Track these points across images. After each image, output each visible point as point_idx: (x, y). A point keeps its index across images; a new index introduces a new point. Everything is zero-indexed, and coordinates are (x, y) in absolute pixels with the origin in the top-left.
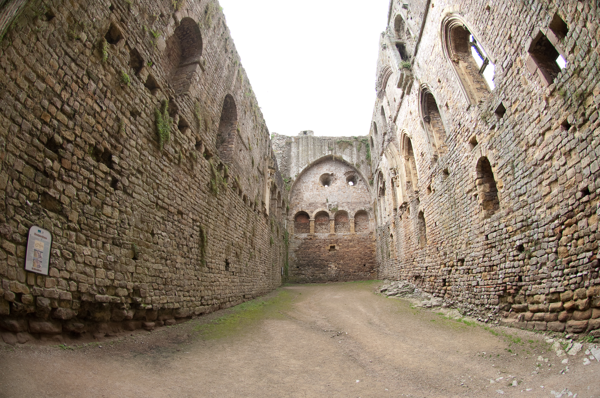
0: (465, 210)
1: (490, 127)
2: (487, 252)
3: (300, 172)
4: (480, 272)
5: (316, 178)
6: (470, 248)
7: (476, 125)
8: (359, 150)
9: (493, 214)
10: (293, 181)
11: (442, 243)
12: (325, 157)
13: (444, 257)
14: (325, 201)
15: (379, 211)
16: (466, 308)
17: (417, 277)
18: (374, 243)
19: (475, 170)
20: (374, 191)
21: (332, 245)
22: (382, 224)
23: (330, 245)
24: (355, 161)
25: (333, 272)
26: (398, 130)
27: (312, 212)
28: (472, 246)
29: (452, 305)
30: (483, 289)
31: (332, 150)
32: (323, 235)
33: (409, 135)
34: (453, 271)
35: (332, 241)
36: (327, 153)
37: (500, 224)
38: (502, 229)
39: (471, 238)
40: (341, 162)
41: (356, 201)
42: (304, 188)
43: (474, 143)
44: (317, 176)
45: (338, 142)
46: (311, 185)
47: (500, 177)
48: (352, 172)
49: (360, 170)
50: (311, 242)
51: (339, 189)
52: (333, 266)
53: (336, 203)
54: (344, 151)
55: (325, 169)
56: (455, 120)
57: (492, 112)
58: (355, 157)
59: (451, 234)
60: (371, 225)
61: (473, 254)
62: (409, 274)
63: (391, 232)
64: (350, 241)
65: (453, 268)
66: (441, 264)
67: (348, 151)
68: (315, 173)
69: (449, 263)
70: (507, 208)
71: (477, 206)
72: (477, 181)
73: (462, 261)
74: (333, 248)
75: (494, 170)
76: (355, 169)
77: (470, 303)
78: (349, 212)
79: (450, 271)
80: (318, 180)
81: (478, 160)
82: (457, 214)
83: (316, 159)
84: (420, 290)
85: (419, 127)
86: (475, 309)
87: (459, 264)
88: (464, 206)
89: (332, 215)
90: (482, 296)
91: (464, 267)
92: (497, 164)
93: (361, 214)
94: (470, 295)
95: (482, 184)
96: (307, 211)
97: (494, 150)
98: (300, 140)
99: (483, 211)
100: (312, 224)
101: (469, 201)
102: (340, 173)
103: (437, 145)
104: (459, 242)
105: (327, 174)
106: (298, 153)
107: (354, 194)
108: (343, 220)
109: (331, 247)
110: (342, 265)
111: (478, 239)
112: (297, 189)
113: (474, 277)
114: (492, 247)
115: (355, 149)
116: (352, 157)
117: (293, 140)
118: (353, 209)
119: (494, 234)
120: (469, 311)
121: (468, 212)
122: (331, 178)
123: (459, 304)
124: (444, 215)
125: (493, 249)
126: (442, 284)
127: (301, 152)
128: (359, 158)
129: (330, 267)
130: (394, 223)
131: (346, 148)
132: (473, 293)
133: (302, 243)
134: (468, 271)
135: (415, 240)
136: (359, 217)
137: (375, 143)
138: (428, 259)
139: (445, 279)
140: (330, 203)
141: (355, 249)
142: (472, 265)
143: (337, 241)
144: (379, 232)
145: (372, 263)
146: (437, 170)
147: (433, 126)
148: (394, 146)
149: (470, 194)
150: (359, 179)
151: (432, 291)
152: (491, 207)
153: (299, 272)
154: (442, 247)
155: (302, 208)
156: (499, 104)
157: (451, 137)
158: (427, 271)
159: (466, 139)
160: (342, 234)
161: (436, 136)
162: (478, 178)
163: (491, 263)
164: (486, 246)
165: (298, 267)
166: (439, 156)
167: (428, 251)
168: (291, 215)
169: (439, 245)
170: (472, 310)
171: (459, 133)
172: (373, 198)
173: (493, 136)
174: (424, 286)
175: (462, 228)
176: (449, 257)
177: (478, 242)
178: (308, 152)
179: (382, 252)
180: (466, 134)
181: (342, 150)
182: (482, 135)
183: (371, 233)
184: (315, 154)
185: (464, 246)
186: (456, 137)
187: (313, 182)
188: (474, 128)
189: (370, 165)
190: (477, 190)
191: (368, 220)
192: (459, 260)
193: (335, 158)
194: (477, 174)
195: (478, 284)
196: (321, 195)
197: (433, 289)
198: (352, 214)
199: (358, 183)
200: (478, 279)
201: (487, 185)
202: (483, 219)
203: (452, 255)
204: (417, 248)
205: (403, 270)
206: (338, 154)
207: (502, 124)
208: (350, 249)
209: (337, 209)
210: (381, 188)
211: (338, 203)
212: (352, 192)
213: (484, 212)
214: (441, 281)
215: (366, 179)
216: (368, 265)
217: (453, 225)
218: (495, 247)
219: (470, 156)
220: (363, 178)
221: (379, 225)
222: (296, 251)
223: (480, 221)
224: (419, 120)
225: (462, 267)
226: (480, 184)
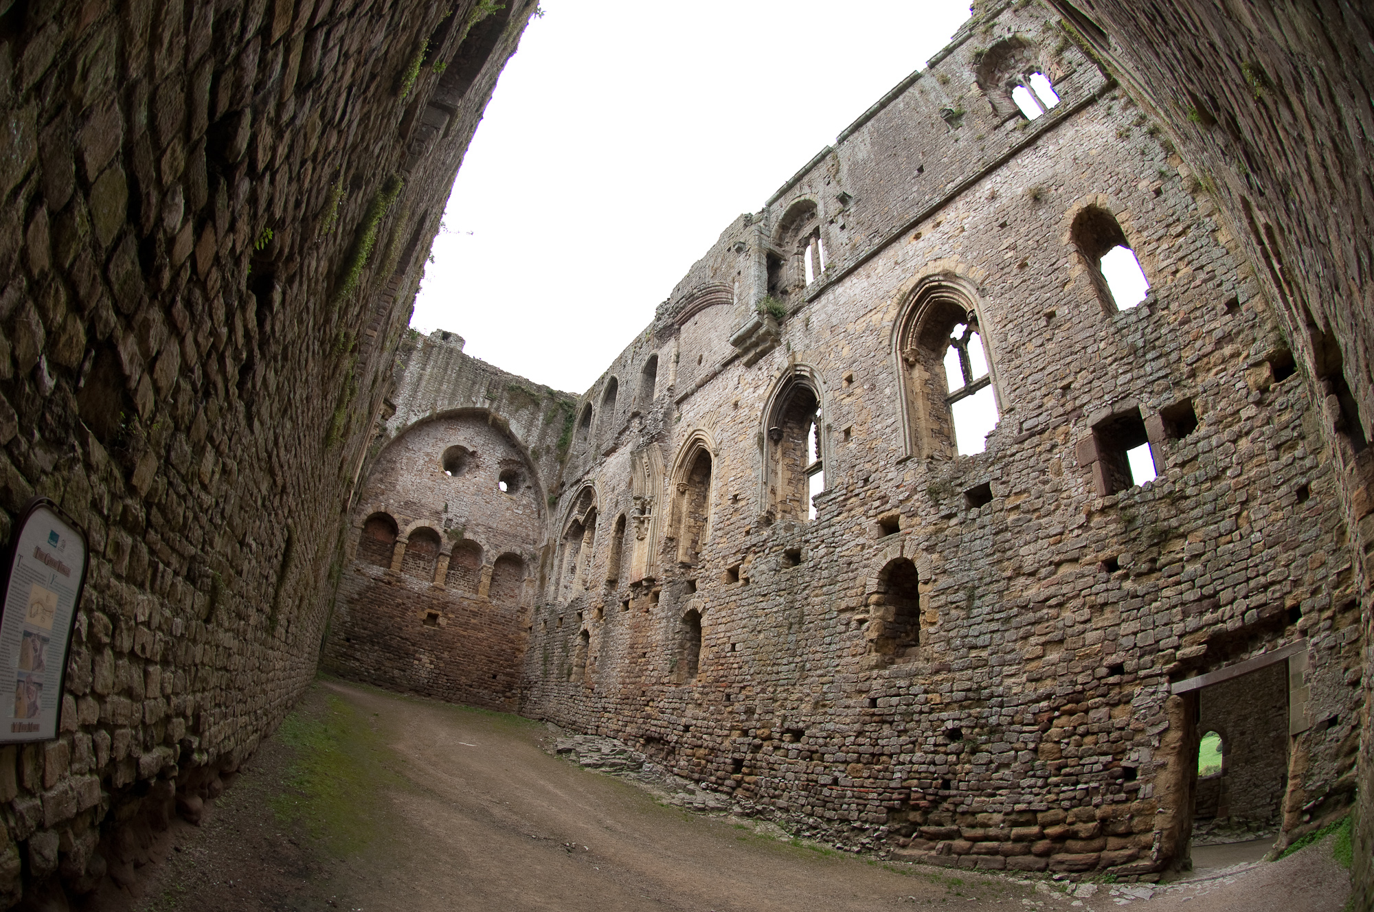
0: (827, 640)
1: (943, 513)
2: (867, 728)
3: (409, 423)
4: (846, 762)
5: (437, 449)
6: (825, 713)
7: (908, 498)
8: (548, 422)
9: (893, 663)
10: (388, 437)
11: (744, 688)
12: (474, 409)
13: (743, 717)
14: (441, 507)
15: (556, 568)
16: (798, 822)
17: (649, 740)
18: (523, 634)
19: (876, 575)
20: (556, 524)
21: (433, 612)
22: (555, 598)
23: (428, 610)
24: (532, 442)
25: (423, 674)
26: (683, 423)
27: (407, 523)
28: (831, 711)
29: (759, 812)
30: (849, 793)
31: (492, 400)
32: (417, 583)
33: (710, 446)
34: (768, 747)
35: (435, 602)
36: (481, 403)
37: (911, 685)
38: (916, 695)
39: (830, 696)
40: (501, 432)
41: (506, 529)
42: (404, 461)
43: (889, 527)
44: (441, 444)
45: (512, 389)
46: (422, 462)
47: (936, 605)
48: (517, 463)
49: (536, 466)
50: (389, 591)
51: (478, 492)
52: (425, 659)
53: (463, 520)
54: (517, 411)
55: (462, 437)
56: (856, 469)
57: (959, 489)
58: (535, 432)
59: (774, 677)
60: (527, 593)
61: (831, 726)
62: (628, 729)
63: (587, 624)
64: (475, 614)
65: (766, 743)
66: (732, 728)
67: (525, 414)
68: (439, 436)
69: (759, 732)
70: (937, 663)
71: (863, 643)
72: (874, 598)
73: (797, 735)
74: (432, 617)
75: (921, 587)
76: (526, 459)
77: (811, 815)
78: (486, 548)
79: (761, 746)
80: (440, 456)
81: (889, 559)
82: (803, 643)
83: (454, 407)
84: (660, 768)
85: (748, 442)
86: (825, 826)
87: (787, 737)
88: (825, 633)
89: (447, 545)
90: (845, 806)
91: (799, 745)
92: (935, 581)
93: (511, 561)
94: (811, 800)
95: (884, 604)
96: (396, 516)
97: (935, 556)
98: (435, 350)
99: (874, 654)
100: (400, 550)
101: (843, 628)
102: (492, 456)
103: (779, 492)
104: (795, 697)
105: (463, 449)
106: (420, 378)
107: (508, 514)
108: (467, 562)
109: (430, 615)
110: (446, 663)
111: (851, 702)
112: (389, 457)
113: (826, 767)
114: (884, 722)
115: (541, 416)
116: (529, 431)
117: (420, 346)
118: (497, 546)
119: (895, 700)
120: (808, 830)
121: (833, 647)
122: (469, 459)
123: (779, 814)
124: (761, 636)
125: (886, 726)
126: (729, 768)
127: (426, 377)
128: (544, 438)
129: (420, 660)
130: (601, 610)
131: (524, 406)
132: (821, 797)
133: (369, 588)
134: (810, 755)
135: (659, 662)
136: (503, 566)
137: (595, 421)
138: (691, 711)
139: (743, 760)
140: (450, 516)
141: (481, 635)
142: (826, 745)
143: (444, 606)
144: (545, 614)
145: (511, 675)
146: (770, 544)
147: (784, 454)
148: (659, 453)
149: (847, 615)
150: (528, 483)
151: (696, 776)
152: (890, 649)
153: (350, 652)
154: (741, 697)
155: (387, 507)
156: (983, 481)
157: (833, 496)
158: (689, 735)
159: (871, 512)
160: (458, 592)
161: (782, 475)
162: (877, 592)
163: (876, 750)
164: (867, 718)
165: (348, 640)
166: (779, 516)
167: (697, 696)
168: (359, 514)
169: (736, 690)
170: (815, 828)
171: (857, 495)
172: (546, 536)
173: (942, 530)
174: (673, 763)
175: (810, 673)
176: (758, 721)
177: (847, 707)
178: (441, 384)
179: (546, 660)
180: (877, 503)
181: (513, 408)
182: (916, 520)
183: (523, 610)
184: (454, 395)
185: (805, 708)
186: (845, 500)
187: (428, 454)
188: (901, 501)
189: (562, 462)
190: (868, 612)
191: (520, 580)
192: (788, 730)
193: (495, 419)
194: (879, 584)
195: (835, 781)
196: (436, 491)
197: (701, 772)
198: (491, 553)
199: (522, 490)
200: (836, 774)
201: (892, 609)
202: (872, 668)
203: (768, 717)
204: (666, 680)
205: (607, 715)
206: (503, 415)
207: (974, 520)
208: (471, 632)
209: (462, 533)
210: (576, 521)
211: (468, 520)
212: (503, 507)
213: (874, 657)
214: (729, 761)
215: (545, 490)
216: (503, 678)
217: (785, 661)
218: (891, 723)
219: (870, 547)
220: (536, 484)
221: (550, 599)
222: (351, 601)
223: (861, 670)
224: (756, 430)
225: (795, 745)
226: (878, 604)
